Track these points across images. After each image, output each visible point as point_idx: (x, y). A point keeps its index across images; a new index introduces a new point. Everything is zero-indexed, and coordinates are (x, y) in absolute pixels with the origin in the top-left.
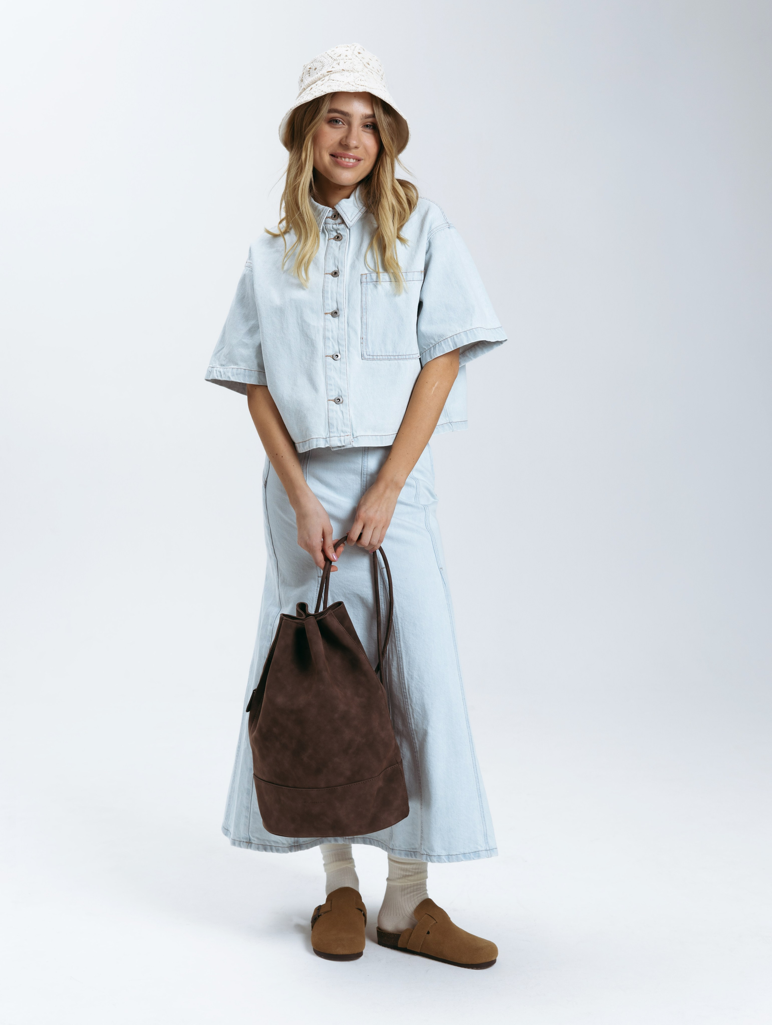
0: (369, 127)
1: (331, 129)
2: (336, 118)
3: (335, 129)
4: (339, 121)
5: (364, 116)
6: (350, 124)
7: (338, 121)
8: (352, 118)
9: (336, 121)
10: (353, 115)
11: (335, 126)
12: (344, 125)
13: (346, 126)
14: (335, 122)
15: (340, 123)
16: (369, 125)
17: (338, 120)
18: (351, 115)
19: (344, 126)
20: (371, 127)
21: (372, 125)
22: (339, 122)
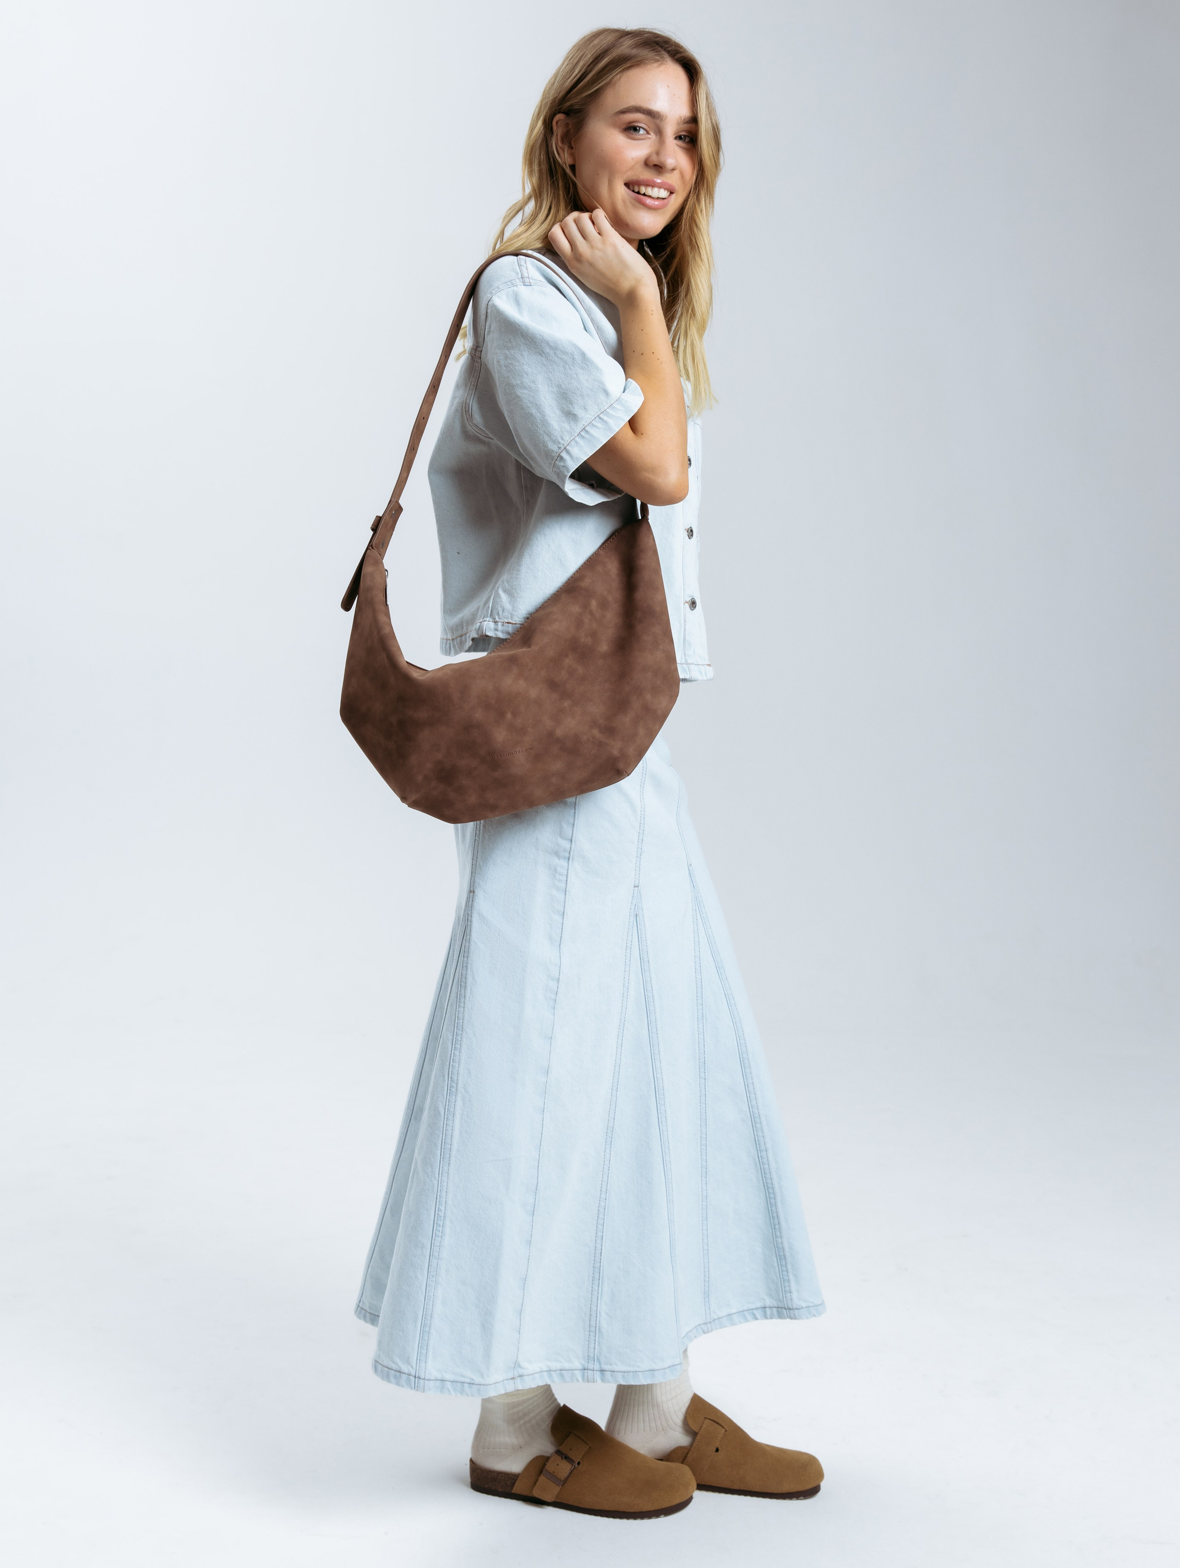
0: (683, 140)
1: (629, 141)
2: (634, 122)
3: (636, 142)
4: (640, 127)
5: (683, 119)
6: (660, 132)
7: (638, 128)
8: (665, 121)
9: (635, 129)
10: (666, 117)
11: (632, 136)
12: (648, 133)
13: (653, 136)
14: (632, 130)
15: (642, 132)
16: (683, 135)
17: (638, 126)
18: (663, 116)
19: (649, 136)
20: (687, 140)
21: (688, 137)
22: (639, 130)
